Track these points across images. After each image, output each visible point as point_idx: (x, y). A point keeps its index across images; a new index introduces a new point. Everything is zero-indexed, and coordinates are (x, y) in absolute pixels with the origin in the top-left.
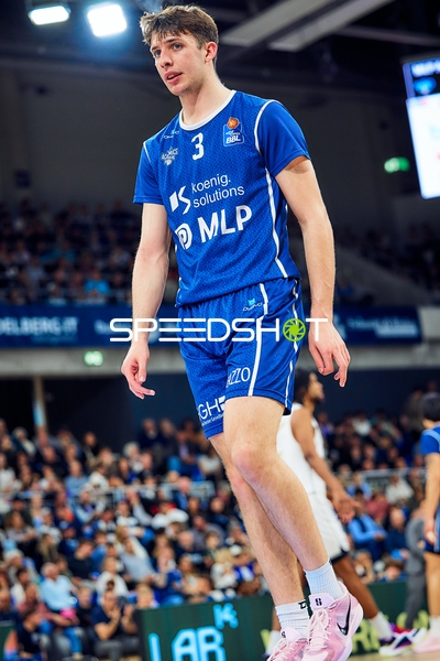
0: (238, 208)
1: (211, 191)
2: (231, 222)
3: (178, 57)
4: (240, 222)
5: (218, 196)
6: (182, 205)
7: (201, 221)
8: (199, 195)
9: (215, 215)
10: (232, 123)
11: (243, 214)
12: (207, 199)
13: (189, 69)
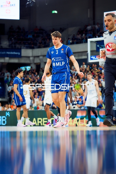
0: (63, 62)
1: (58, 59)
2: (61, 64)
3: (56, 41)
4: (63, 64)
5: (59, 60)
6: (54, 60)
7: (56, 63)
8: (57, 59)
9: (59, 63)
10: (62, 49)
11: (63, 63)
12: (58, 60)
13: (57, 42)
